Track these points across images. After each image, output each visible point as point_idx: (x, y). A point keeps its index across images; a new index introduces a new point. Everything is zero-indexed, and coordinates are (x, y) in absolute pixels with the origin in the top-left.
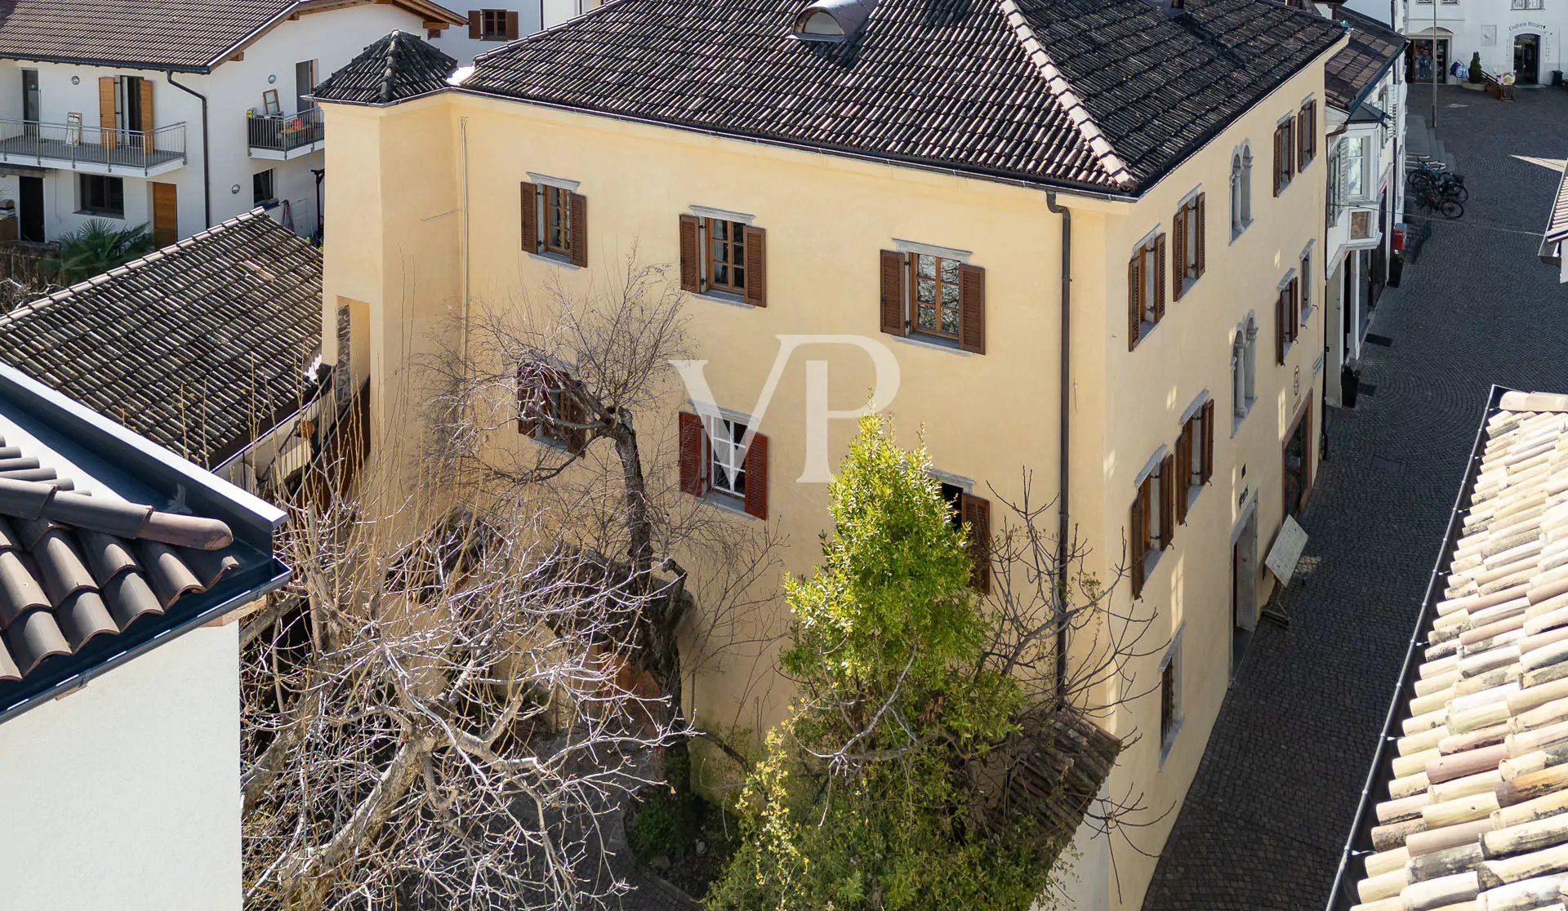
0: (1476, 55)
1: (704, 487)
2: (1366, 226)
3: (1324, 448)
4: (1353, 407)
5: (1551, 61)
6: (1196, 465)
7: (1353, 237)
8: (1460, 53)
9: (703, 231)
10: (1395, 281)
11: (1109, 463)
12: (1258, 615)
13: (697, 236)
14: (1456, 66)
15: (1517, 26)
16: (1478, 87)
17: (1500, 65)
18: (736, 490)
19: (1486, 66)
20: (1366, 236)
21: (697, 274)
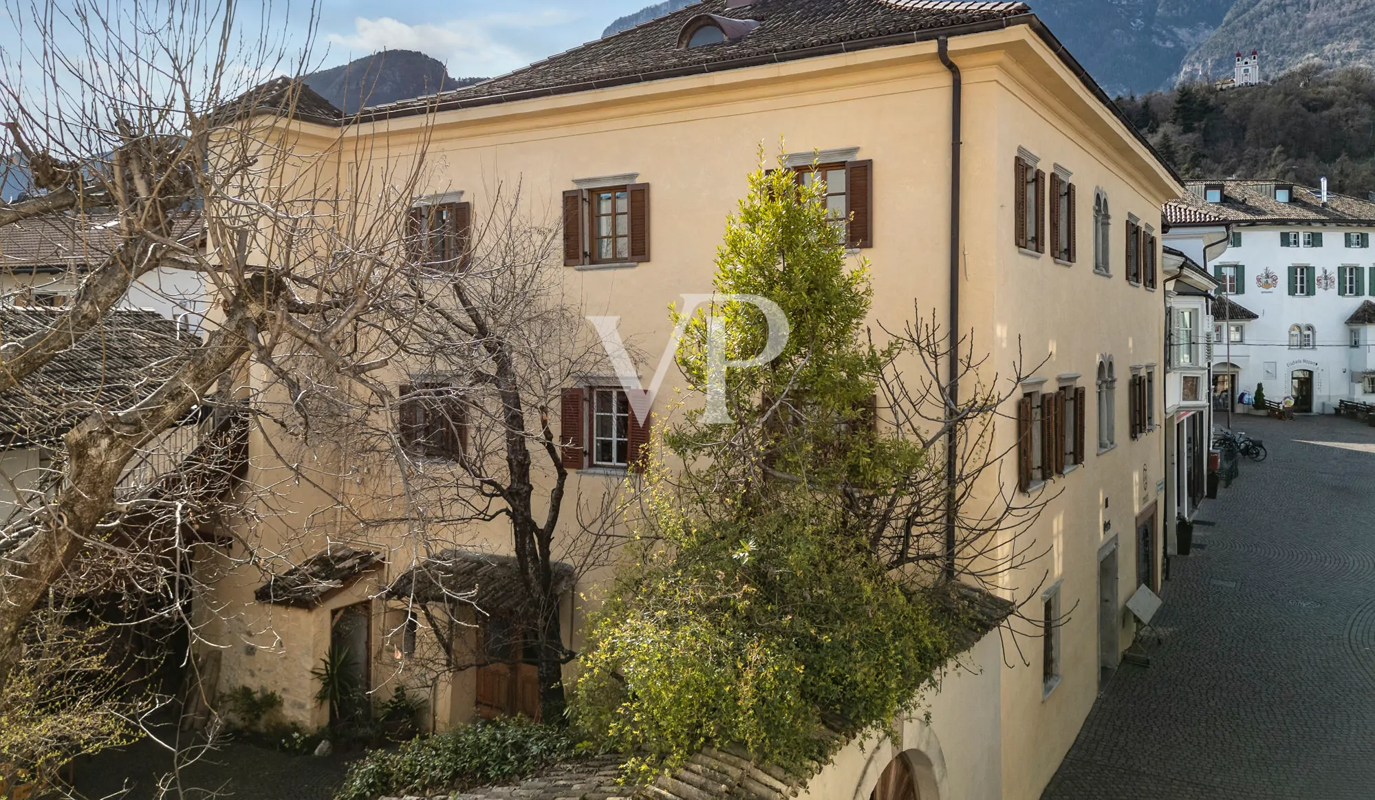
0: (1260, 386)
1: (586, 459)
2: (1196, 391)
3: (1166, 571)
4: (1188, 553)
5: (1323, 394)
6: (1069, 445)
7: (1184, 399)
8: (1246, 384)
9: (586, 206)
10: (1212, 494)
11: (1001, 331)
12: (1120, 658)
13: (580, 209)
14: (1243, 395)
15: (1293, 363)
16: (1262, 412)
17: (1281, 392)
18: (618, 461)
19: (1268, 395)
20: (1196, 398)
21: (581, 247)
